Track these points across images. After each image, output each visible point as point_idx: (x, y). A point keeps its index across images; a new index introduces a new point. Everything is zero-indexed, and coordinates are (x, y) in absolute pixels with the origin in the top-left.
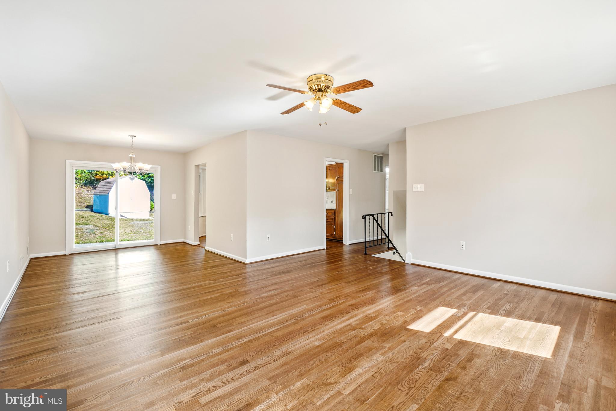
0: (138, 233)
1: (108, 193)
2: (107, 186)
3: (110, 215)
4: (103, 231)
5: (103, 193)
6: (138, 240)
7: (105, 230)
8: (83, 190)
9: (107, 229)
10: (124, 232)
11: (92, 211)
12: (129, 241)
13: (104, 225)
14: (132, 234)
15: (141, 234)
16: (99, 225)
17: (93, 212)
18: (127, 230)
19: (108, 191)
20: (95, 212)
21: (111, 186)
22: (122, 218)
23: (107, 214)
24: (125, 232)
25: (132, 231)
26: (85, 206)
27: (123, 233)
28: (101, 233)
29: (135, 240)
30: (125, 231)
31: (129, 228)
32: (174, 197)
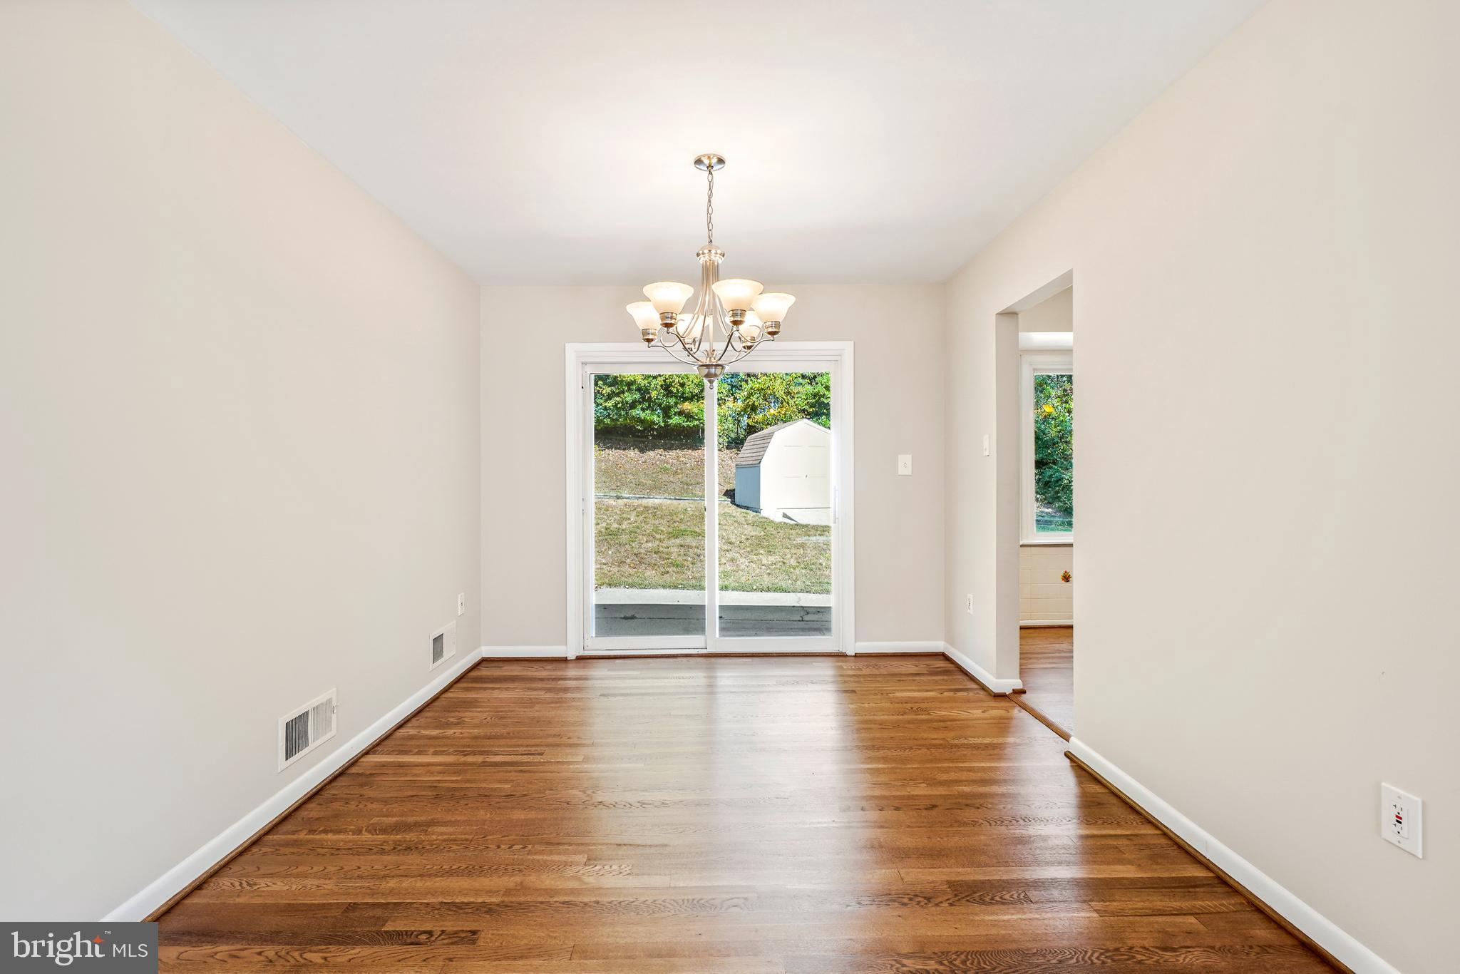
0: (813, 566)
1: (760, 463)
2: (759, 446)
3: (763, 513)
4: (738, 555)
5: (751, 462)
6: (810, 592)
7: (742, 551)
8: (724, 457)
9: (748, 549)
10: (781, 564)
11: (733, 503)
12: (786, 592)
13: (743, 540)
14: (798, 571)
15: (819, 573)
16: (733, 539)
17: (735, 505)
18: (789, 556)
19: (760, 458)
20: (738, 506)
21: (766, 445)
22: (785, 523)
23: (757, 511)
24: (784, 563)
25: (799, 560)
26: (724, 491)
27: (778, 566)
28: (732, 560)
29: (802, 591)
30: (785, 561)
31: (794, 551)
32: (905, 464)
